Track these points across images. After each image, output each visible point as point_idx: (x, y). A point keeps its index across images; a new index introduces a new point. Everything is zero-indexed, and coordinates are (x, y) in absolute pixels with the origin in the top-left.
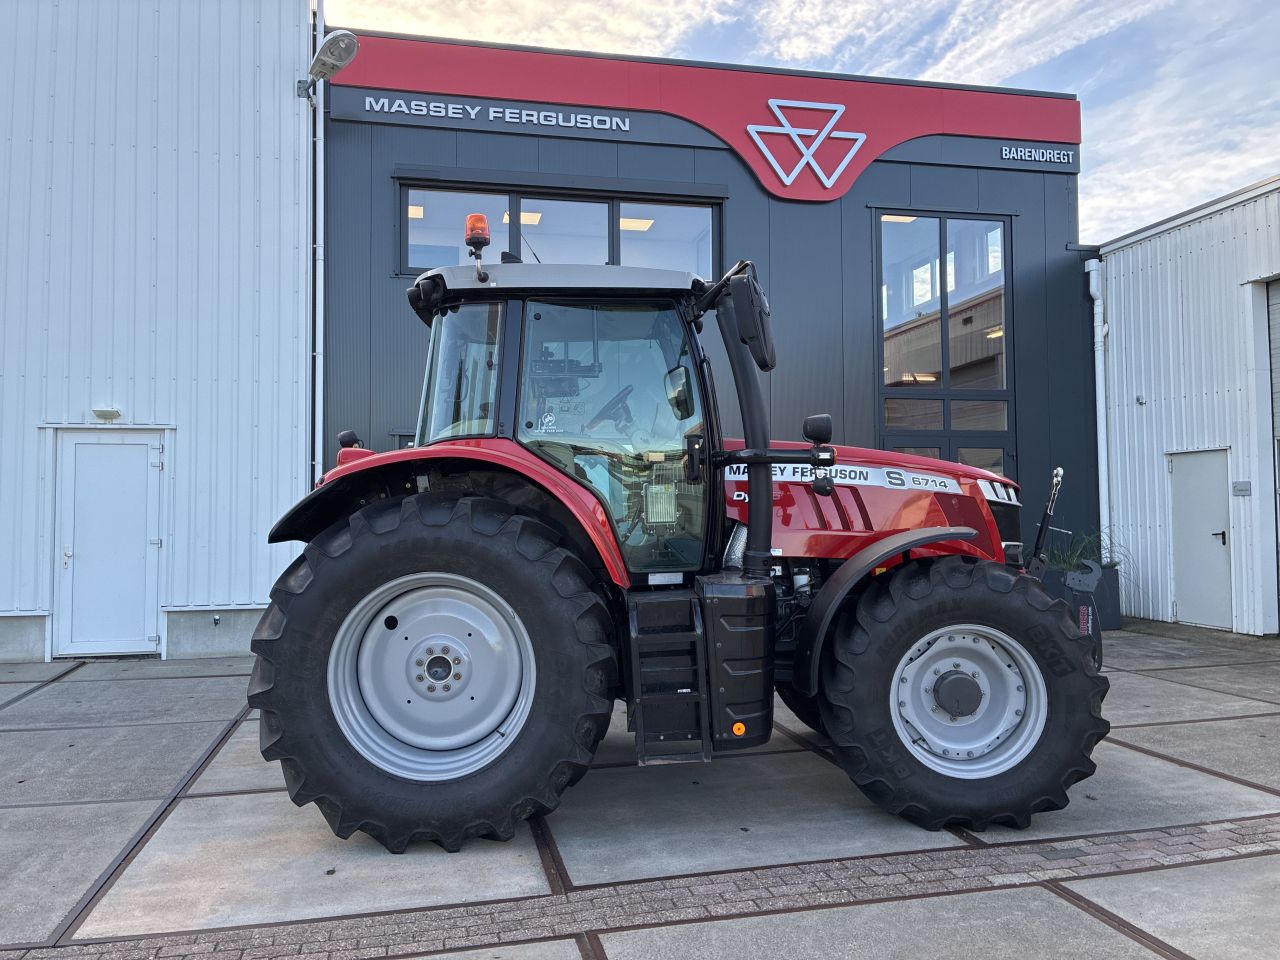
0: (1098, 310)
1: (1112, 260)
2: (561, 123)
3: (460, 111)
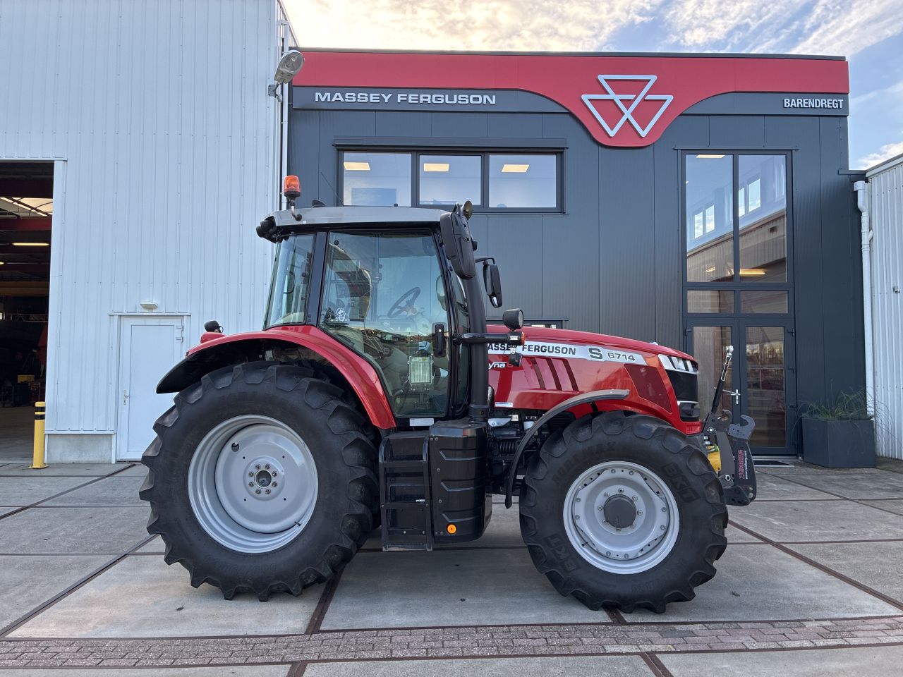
0: (865, 220)
1: (875, 182)
2: (447, 101)
3: (378, 98)
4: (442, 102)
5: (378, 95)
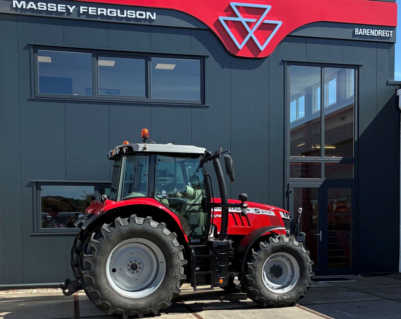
2: (119, 15)
3: (65, 8)
4: (115, 15)
5: (65, 6)
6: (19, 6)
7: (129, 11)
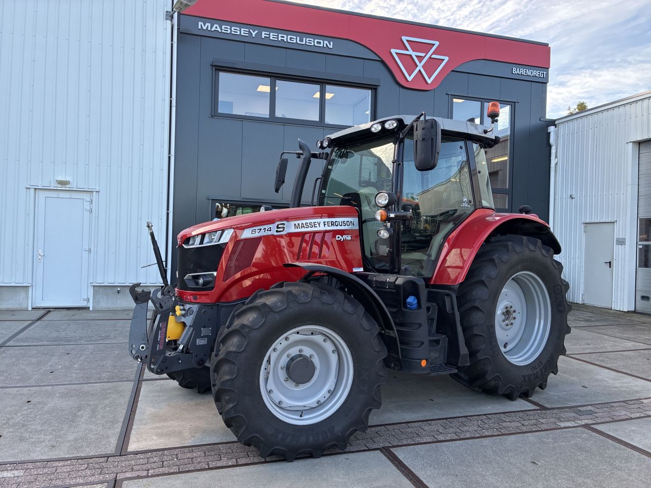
0: (553, 151)
2: (298, 42)
3: (247, 32)
4: (295, 42)
5: (248, 30)
6: (205, 28)
7: (308, 39)
